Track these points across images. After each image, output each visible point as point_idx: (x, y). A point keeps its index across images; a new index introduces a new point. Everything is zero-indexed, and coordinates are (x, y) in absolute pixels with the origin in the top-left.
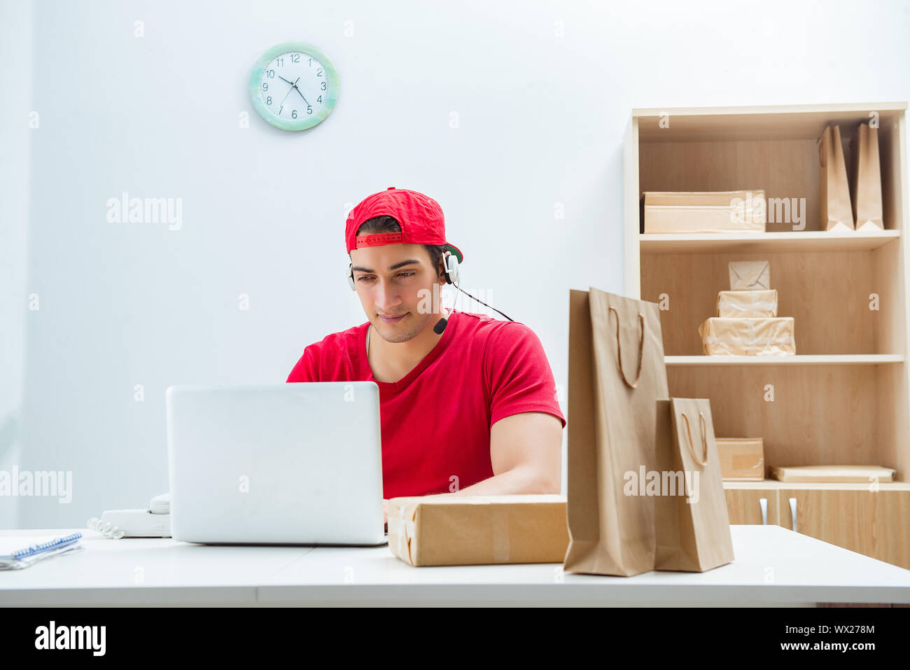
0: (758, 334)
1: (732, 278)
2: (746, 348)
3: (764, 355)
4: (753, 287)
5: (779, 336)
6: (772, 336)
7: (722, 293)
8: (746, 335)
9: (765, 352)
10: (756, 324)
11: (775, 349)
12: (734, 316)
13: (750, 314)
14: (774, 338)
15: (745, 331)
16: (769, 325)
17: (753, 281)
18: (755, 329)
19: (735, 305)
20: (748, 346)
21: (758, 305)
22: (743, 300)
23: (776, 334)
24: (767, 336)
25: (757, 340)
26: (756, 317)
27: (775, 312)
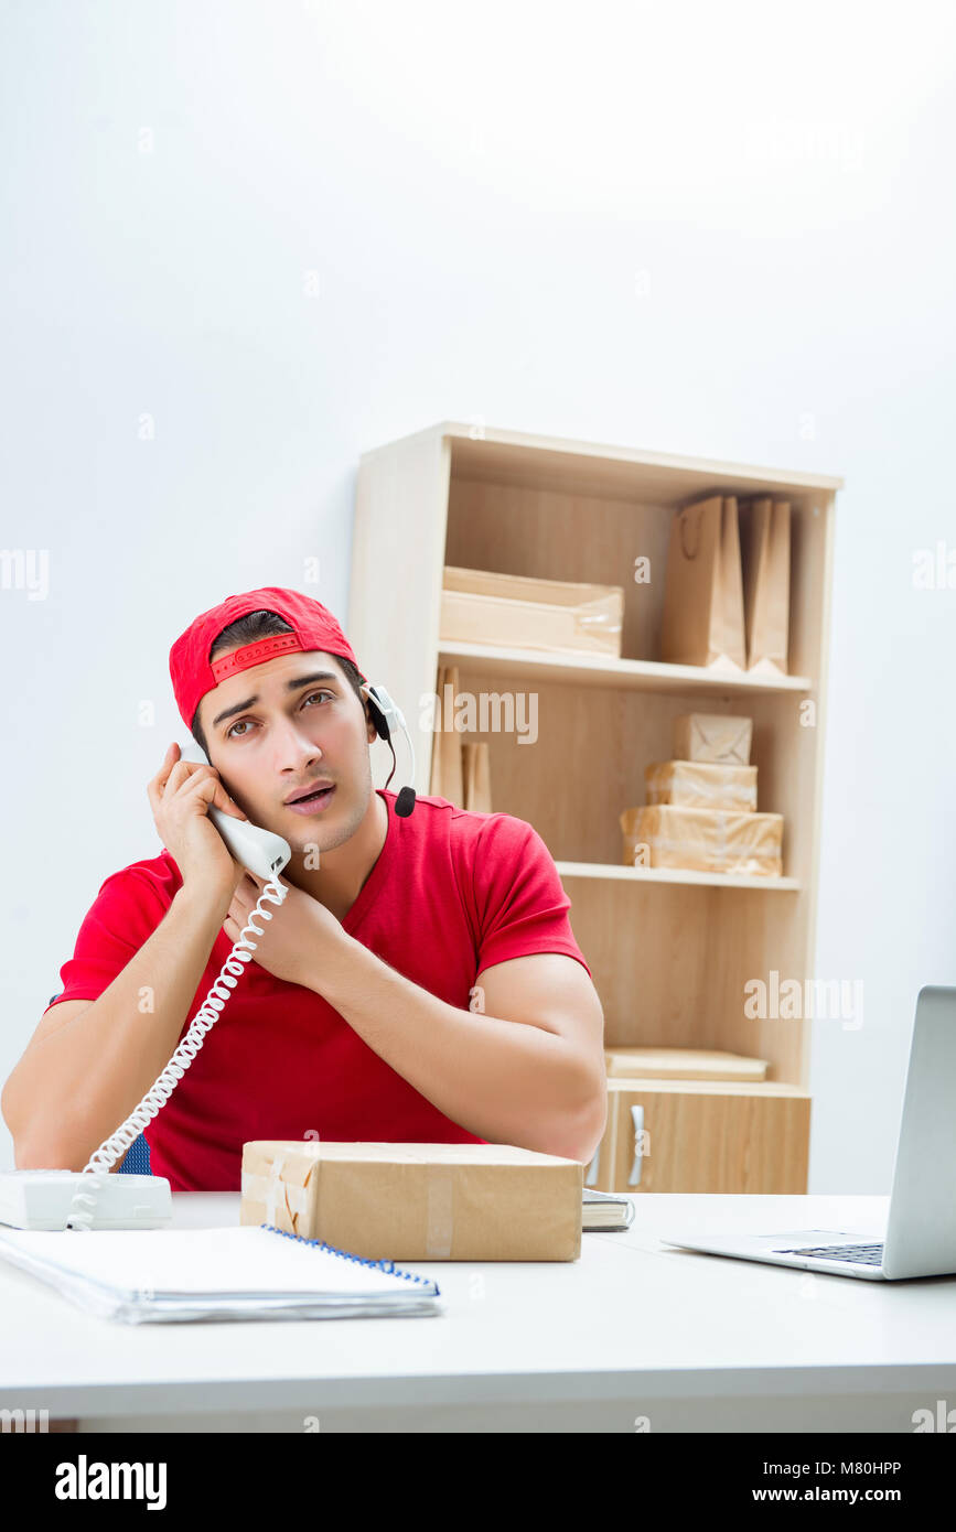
0: (731, 838)
1: (695, 741)
2: (710, 861)
3: (738, 873)
4: (724, 760)
5: (760, 844)
6: (750, 842)
7: (679, 765)
8: (712, 839)
9: (738, 868)
10: (730, 821)
11: (753, 865)
12: (693, 805)
13: (717, 805)
14: (753, 845)
15: (712, 831)
16: (748, 826)
17: (724, 749)
18: (728, 830)
19: (697, 787)
20: (713, 856)
21: (730, 789)
22: (709, 779)
23: (756, 840)
24: (742, 842)
25: (729, 848)
26: (728, 809)
27: (754, 803)
